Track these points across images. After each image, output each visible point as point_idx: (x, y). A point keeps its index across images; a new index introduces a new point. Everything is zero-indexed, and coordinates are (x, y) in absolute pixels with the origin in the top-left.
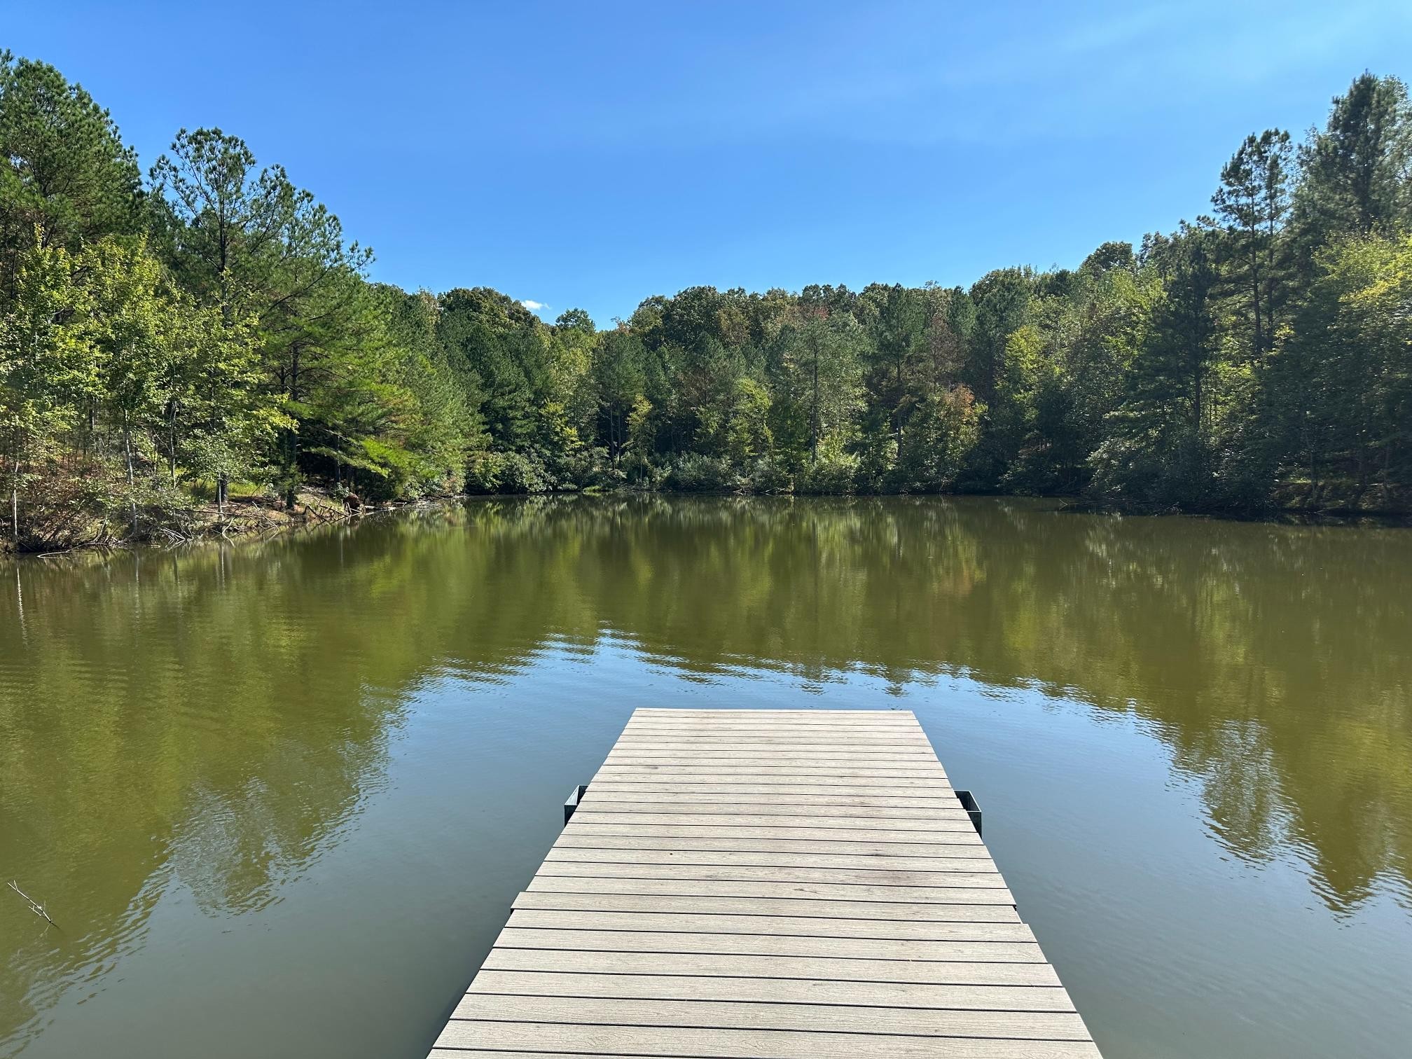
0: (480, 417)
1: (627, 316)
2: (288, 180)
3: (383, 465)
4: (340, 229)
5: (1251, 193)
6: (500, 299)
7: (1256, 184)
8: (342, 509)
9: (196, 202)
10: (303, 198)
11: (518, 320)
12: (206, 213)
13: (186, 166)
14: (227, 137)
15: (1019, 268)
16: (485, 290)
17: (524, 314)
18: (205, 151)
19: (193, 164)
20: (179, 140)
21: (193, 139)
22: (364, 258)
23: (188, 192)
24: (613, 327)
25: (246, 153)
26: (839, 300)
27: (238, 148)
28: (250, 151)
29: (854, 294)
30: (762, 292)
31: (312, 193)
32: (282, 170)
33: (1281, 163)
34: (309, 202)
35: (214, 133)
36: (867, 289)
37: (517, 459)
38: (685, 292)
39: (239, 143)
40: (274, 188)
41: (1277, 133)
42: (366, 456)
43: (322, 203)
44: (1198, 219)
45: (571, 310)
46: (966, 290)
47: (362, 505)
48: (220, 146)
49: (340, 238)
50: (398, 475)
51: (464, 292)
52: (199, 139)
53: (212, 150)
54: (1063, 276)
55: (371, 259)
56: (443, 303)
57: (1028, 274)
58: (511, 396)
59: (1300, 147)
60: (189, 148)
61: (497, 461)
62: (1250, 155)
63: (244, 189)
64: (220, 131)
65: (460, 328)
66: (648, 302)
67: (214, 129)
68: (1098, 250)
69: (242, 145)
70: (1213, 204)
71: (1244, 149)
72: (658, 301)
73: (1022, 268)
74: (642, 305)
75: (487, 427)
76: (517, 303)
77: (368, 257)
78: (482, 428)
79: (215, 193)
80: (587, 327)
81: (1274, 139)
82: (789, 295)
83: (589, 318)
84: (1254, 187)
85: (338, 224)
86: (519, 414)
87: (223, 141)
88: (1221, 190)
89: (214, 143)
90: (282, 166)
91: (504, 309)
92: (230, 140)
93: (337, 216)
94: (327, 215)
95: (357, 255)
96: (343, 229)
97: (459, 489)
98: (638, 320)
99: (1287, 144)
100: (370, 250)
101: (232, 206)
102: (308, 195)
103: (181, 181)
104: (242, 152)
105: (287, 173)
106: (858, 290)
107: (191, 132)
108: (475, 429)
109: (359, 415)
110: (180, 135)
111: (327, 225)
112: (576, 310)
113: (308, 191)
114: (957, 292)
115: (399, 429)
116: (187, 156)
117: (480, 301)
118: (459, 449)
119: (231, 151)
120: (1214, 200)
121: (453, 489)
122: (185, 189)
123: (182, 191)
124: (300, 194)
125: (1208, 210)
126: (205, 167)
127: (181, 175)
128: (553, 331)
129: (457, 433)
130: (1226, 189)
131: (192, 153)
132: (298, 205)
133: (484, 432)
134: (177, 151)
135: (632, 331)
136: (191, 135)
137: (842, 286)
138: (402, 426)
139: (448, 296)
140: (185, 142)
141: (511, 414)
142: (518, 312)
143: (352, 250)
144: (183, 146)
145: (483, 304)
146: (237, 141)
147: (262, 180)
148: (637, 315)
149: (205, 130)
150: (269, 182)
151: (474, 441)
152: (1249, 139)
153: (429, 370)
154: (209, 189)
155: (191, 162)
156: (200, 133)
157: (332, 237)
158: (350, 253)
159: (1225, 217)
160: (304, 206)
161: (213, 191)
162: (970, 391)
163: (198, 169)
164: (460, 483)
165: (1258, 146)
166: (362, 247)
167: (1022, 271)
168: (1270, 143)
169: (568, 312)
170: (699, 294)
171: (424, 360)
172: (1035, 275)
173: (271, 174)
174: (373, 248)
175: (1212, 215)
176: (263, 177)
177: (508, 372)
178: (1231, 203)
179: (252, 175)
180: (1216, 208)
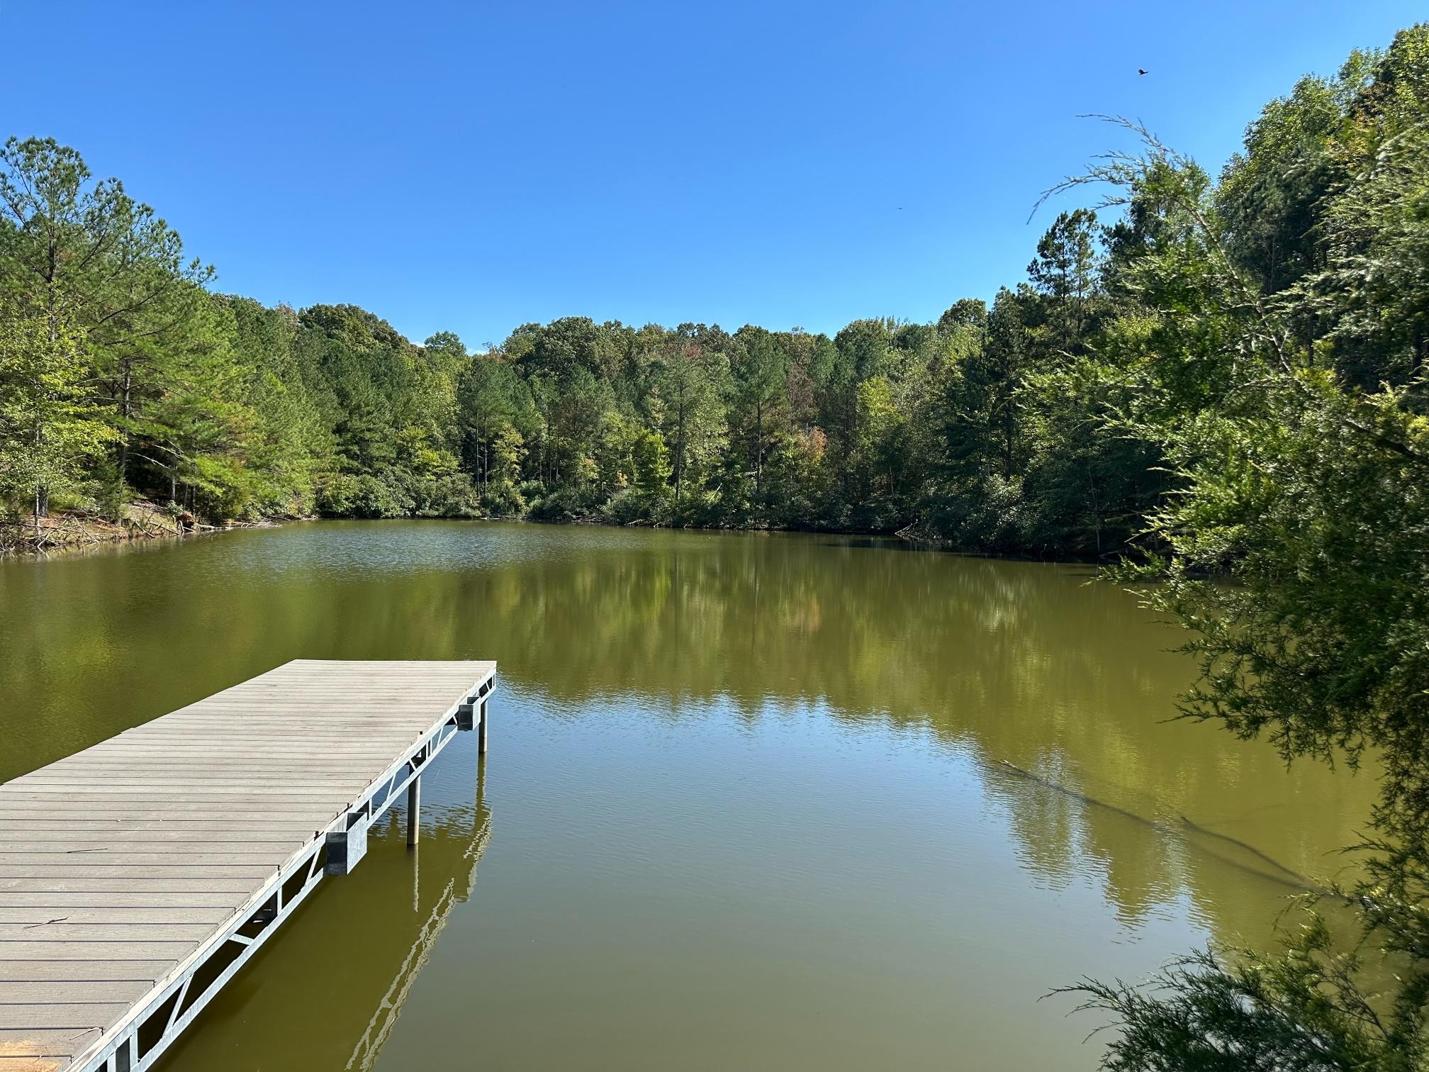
0: (336, 439)
1: (499, 342)
2: (125, 194)
3: (220, 485)
4: (180, 245)
5: (1062, 265)
6: (365, 317)
7: (1066, 257)
8: (174, 528)
9: (26, 210)
10: (142, 212)
11: (382, 340)
12: (36, 221)
13: (15, 174)
14: (61, 147)
15: (883, 319)
16: (350, 307)
17: (390, 334)
18: (36, 160)
19: (23, 172)
20: (8, 147)
21: (26, 145)
22: (205, 276)
23: (16, 200)
24: (484, 352)
25: (80, 165)
26: (712, 340)
27: (73, 159)
28: (85, 163)
29: (727, 334)
30: (638, 327)
31: (152, 207)
32: (119, 184)
33: (1089, 240)
34: (148, 216)
35: (48, 142)
36: (741, 331)
37: (373, 481)
38: (559, 322)
39: (74, 154)
40: (109, 202)
41: (1085, 213)
42: (201, 475)
43: (162, 218)
44: (1018, 286)
45: (441, 333)
46: (832, 337)
47: (196, 524)
48: (53, 156)
49: (179, 254)
50: (234, 494)
51: (327, 308)
52: (31, 147)
53: (44, 159)
54: (912, 330)
55: (213, 277)
56: (303, 319)
57: (890, 325)
58: (369, 417)
59: (1103, 228)
60: (18, 156)
61: (352, 484)
62: (1063, 231)
63: (78, 200)
64: (54, 141)
65: (317, 346)
66: (523, 329)
67: (47, 138)
68: (954, 305)
69: (77, 156)
70: (1029, 273)
71: (1057, 225)
72: (531, 328)
73: (886, 319)
74: (516, 332)
75: (341, 448)
76: (383, 322)
77: (209, 274)
78: (336, 449)
79: (46, 203)
80: (458, 351)
81: (1083, 218)
82: (665, 331)
83: (460, 341)
84: (1065, 260)
85: (178, 240)
86: (377, 436)
87: (57, 151)
88: (1035, 262)
89: (47, 152)
90: (119, 180)
91: (368, 327)
92: (64, 152)
93: (178, 232)
94: (167, 230)
95: (198, 272)
96: (184, 244)
97: (308, 511)
98: (510, 346)
99: (1094, 223)
100: (212, 268)
101: (64, 217)
102: (147, 209)
103: (9, 188)
104: (77, 163)
105: (123, 187)
106: (732, 332)
107: (22, 141)
108: (328, 450)
109: (194, 433)
110: (10, 143)
111: (166, 240)
112: (446, 333)
113: (148, 205)
114: (821, 338)
115: (241, 447)
116: (16, 164)
117: (343, 319)
118: (307, 470)
119: (65, 161)
120: (1030, 270)
121: (300, 511)
122: (13, 197)
123: (10, 199)
124: (139, 208)
125: (1025, 278)
126: (35, 175)
127: (10, 182)
128: (421, 353)
129: (305, 453)
130: (1041, 260)
131: (21, 162)
132: (136, 219)
133: (338, 453)
134: (6, 158)
135: (504, 357)
136: (22, 143)
137: (716, 326)
138: (244, 444)
139: (310, 312)
140: (15, 149)
141: (368, 435)
142: (384, 331)
143: (193, 267)
144: (13, 154)
145: (347, 322)
146: (71, 152)
147: (97, 192)
148: (509, 341)
149: (38, 139)
150: (104, 195)
151: (326, 463)
152: (1062, 216)
153: (280, 387)
154: (39, 198)
155: (21, 170)
156: (32, 142)
157: (172, 253)
158: (191, 270)
159: (1039, 285)
160: (143, 220)
161: (43, 201)
162: (823, 435)
163: (29, 178)
164: (308, 506)
165: (1069, 224)
166: (204, 265)
167: (886, 323)
168: (1080, 222)
169: (438, 334)
170: (571, 324)
171: (274, 378)
172: (897, 326)
173: (108, 187)
174: (215, 266)
175: (1030, 284)
176: (97, 190)
177: (366, 392)
178: (1044, 273)
179: (86, 187)
180: (1032, 277)
